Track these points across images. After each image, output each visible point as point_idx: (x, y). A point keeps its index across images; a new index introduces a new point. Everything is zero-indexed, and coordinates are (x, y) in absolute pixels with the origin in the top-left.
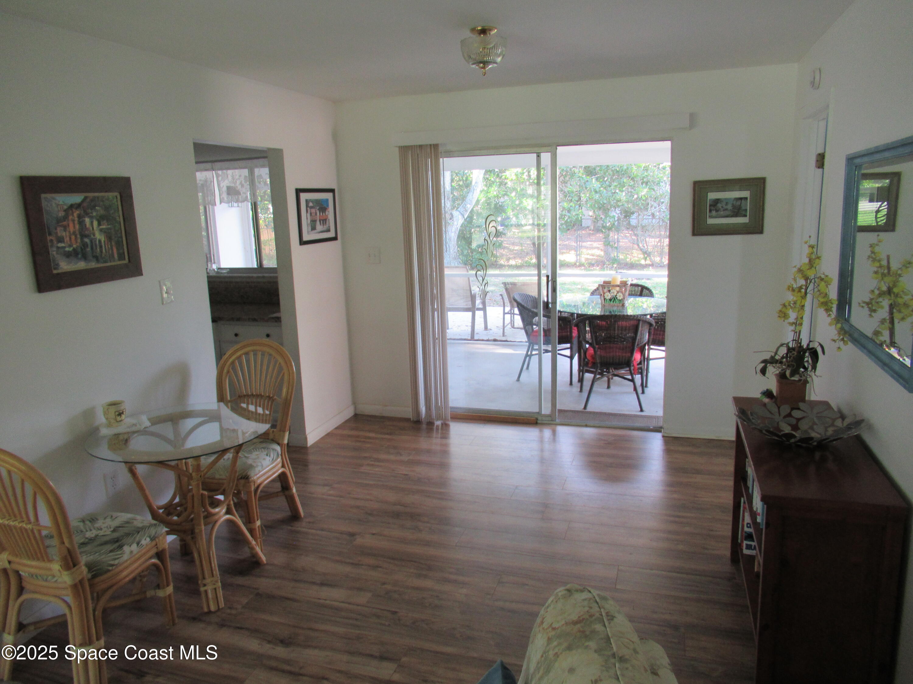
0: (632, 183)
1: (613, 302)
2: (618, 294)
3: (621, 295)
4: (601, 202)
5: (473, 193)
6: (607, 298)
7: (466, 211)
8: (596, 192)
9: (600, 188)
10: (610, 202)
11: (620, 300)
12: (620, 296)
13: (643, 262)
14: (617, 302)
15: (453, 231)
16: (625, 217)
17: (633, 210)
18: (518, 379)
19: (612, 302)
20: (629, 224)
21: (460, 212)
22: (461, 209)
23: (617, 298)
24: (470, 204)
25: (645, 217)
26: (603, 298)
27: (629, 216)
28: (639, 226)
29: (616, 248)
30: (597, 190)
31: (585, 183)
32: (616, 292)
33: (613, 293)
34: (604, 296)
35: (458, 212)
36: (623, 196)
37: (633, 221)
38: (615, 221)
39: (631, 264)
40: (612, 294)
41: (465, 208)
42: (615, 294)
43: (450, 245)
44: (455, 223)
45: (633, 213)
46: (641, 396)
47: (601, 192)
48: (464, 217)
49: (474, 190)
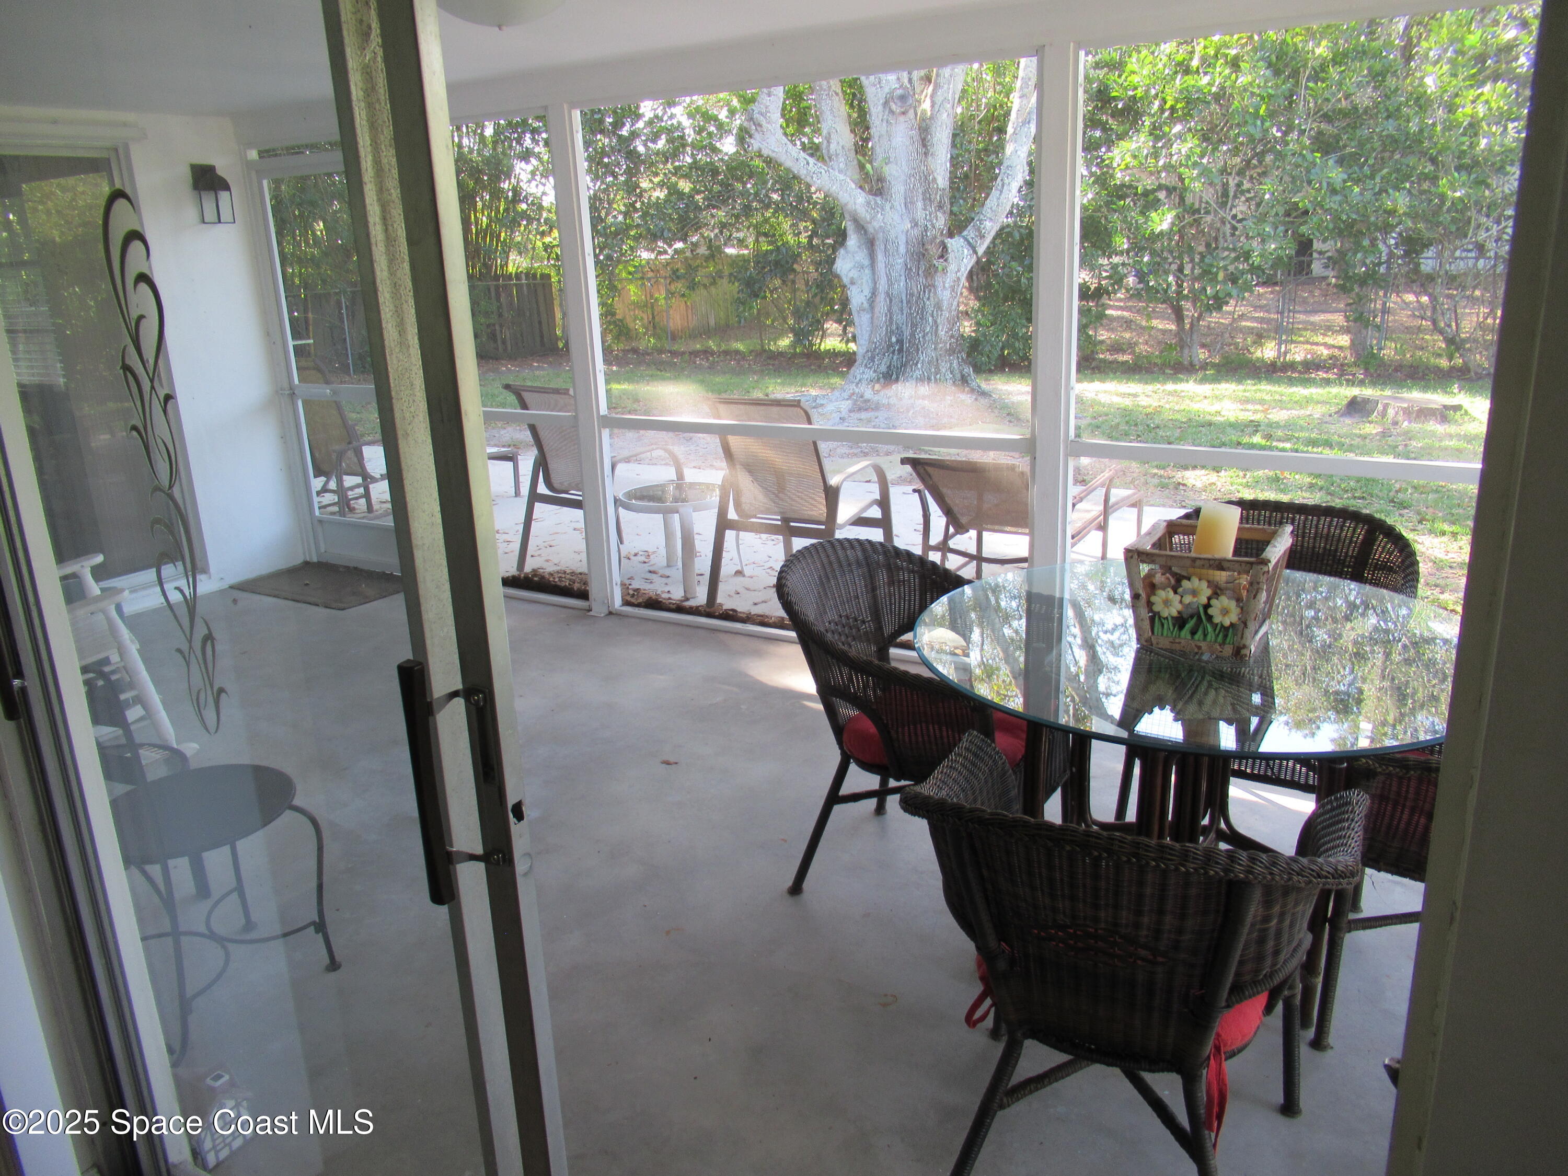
0: (1430, 168)
1: (1193, 633)
2: (1214, 602)
3: (1232, 605)
4: (1344, 217)
5: (1001, 192)
6: (1165, 614)
7: (982, 237)
8: (1334, 192)
9: (1345, 181)
10: (1365, 216)
11: (1225, 630)
12: (1225, 612)
13: (1444, 363)
14: (1211, 636)
15: (947, 285)
16: (1407, 253)
17: (1427, 234)
18: (796, 889)
19: (1185, 632)
20: (1416, 270)
21: (966, 240)
22: (970, 232)
23: (1210, 618)
24: (991, 219)
25: (1458, 254)
26: (1145, 614)
27: (1418, 253)
28: (1439, 276)
29: (1378, 328)
30: (1338, 188)
31: (1308, 171)
32: (1209, 592)
33: (1194, 593)
34: (1150, 604)
35: (962, 240)
36: (1400, 201)
37: (1428, 262)
38: (1379, 264)
39: (1411, 366)
40: (1188, 599)
41: (979, 230)
42: (1204, 600)
43: (939, 321)
44: (952, 267)
45: (1427, 246)
46: (1304, 1051)
47: (1347, 192)
48: (975, 252)
49: (1003, 186)
